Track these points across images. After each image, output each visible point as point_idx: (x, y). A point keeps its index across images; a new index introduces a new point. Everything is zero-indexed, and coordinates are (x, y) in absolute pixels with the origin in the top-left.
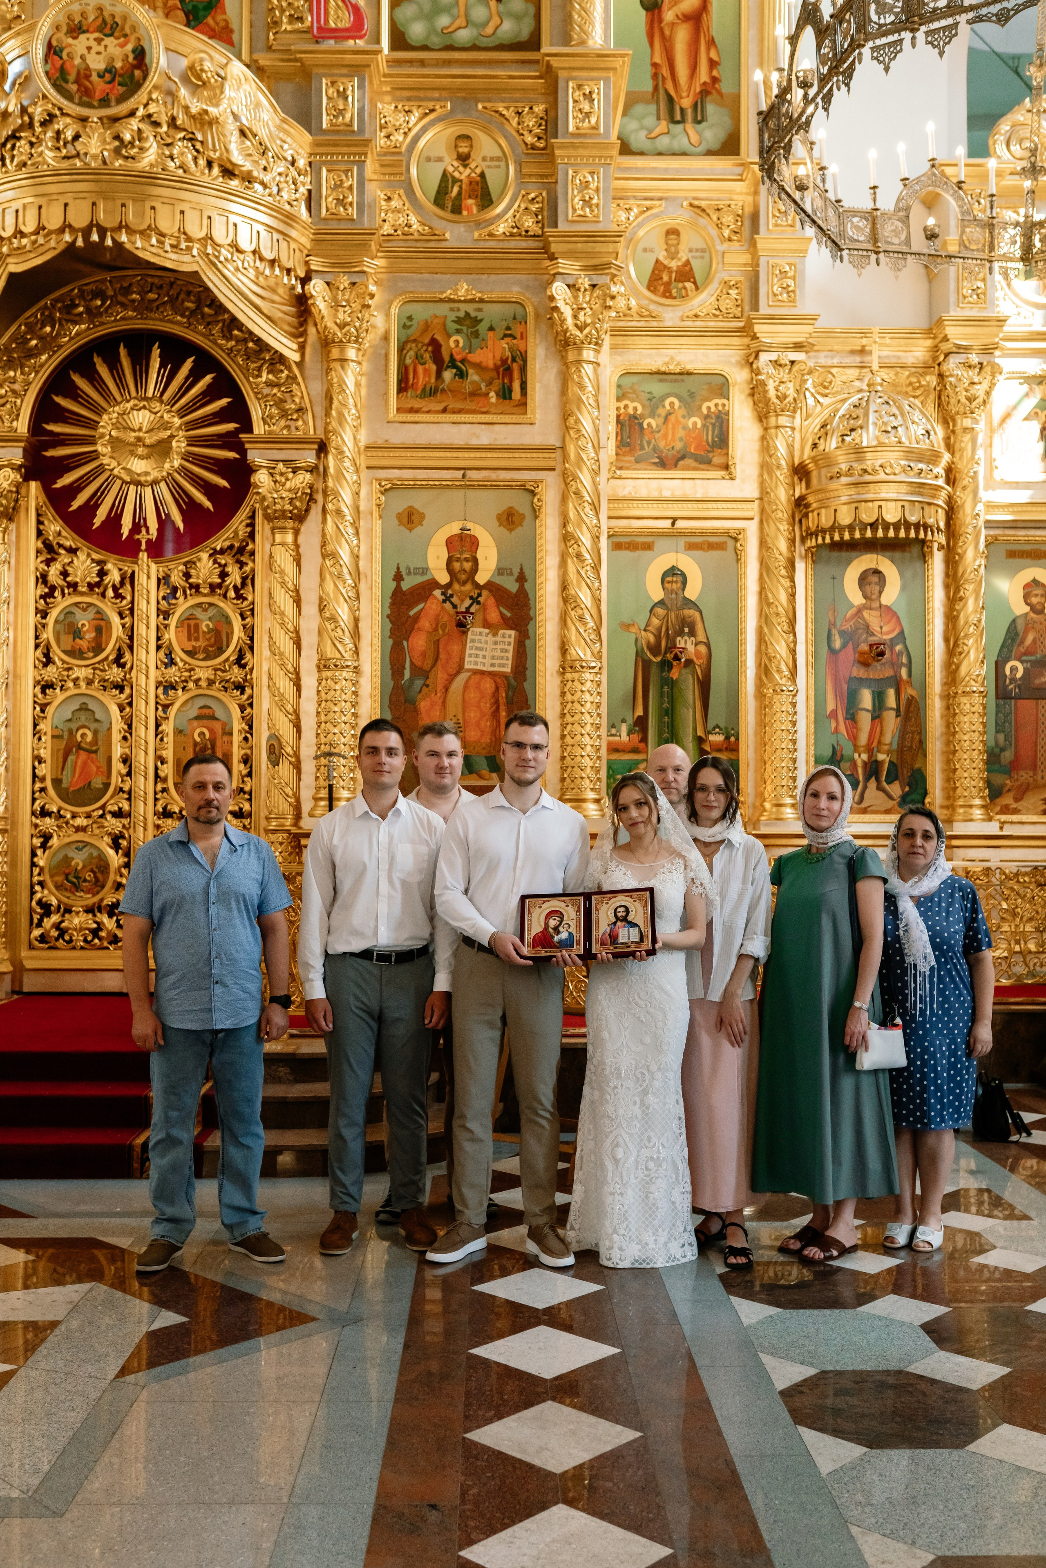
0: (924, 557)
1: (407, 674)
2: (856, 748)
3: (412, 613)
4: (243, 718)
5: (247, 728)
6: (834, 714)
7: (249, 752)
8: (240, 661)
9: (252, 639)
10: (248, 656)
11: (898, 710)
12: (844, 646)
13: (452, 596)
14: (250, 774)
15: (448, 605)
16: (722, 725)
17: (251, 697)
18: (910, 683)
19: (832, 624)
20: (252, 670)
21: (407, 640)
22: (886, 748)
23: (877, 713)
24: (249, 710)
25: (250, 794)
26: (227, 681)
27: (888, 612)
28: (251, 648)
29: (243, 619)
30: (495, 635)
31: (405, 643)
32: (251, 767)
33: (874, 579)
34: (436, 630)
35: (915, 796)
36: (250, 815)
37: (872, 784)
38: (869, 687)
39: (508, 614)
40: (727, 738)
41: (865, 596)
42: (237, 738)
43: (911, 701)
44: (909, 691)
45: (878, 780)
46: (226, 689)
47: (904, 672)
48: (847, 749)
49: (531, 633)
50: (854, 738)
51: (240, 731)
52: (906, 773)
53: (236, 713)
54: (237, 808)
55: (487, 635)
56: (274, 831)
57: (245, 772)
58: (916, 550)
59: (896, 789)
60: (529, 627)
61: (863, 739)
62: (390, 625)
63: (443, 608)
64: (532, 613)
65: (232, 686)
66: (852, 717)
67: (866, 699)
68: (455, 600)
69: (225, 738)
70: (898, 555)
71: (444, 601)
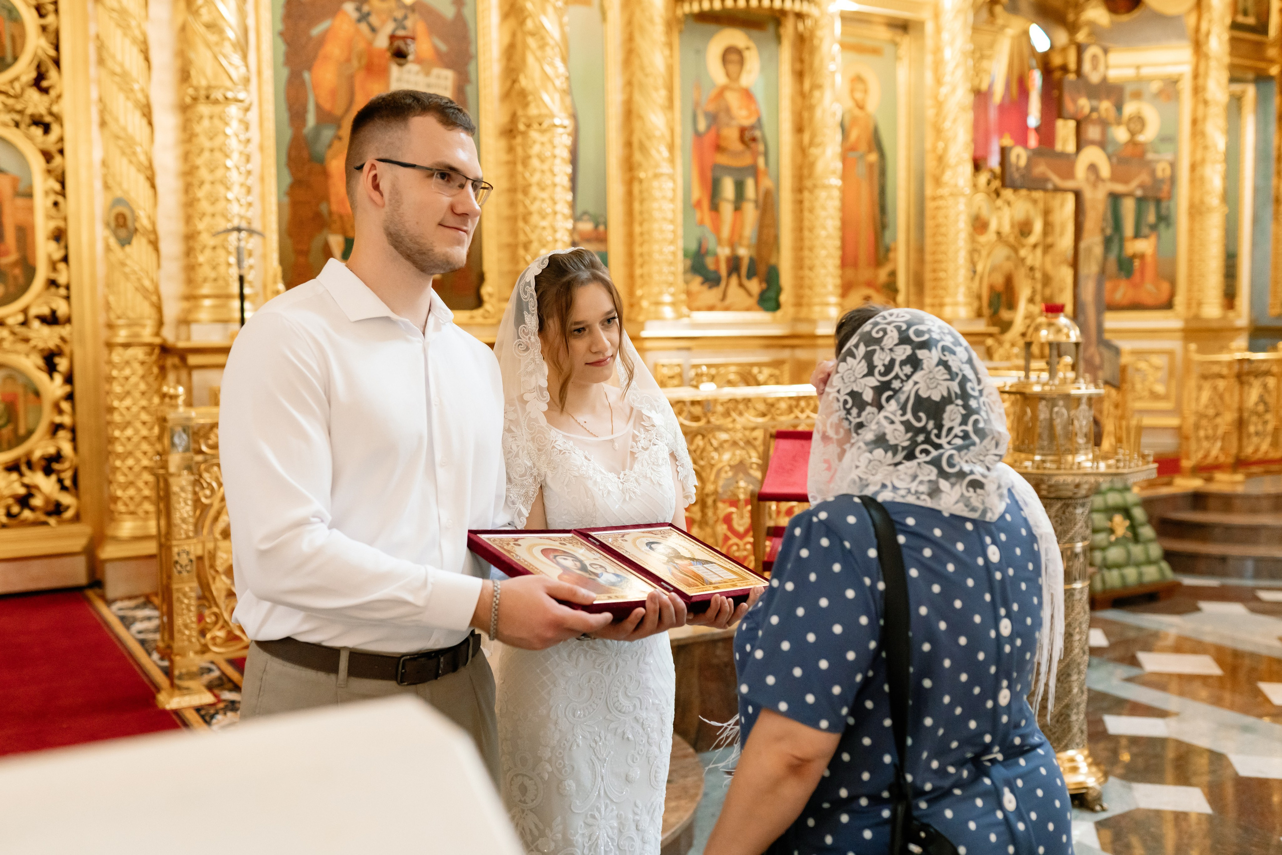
0: (778, 38)
1: (311, 120)
2: (719, 241)
3: (316, 31)
4: (49, 172)
5: (57, 187)
6: (698, 204)
7: (61, 224)
8: (39, 82)
9: (57, 48)
10: (53, 73)
11: (756, 202)
12: (709, 128)
13: (368, 14)
14: (65, 259)
15: (364, 27)
16: (591, 210)
17: (61, 139)
18: (766, 173)
19: (697, 105)
20: (59, 97)
21: (309, 68)
22: (745, 242)
23: (738, 204)
24: (58, 160)
25: (68, 287)
26: (21, 112)
27: (747, 95)
28: (57, 62)
29: (42, 15)
30: (427, 74)
31: (306, 75)
32: (66, 247)
33: (734, 57)
34: (348, 60)
35: (771, 294)
36: (68, 320)
37: (734, 280)
38: (730, 174)
39: (443, 47)
40: (596, 226)
41: (728, 74)
42: (41, 203)
43: (768, 193)
44: (767, 183)
45: (739, 276)
46: (17, 125)
47: (761, 161)
48: (711, 243)
49: (473, 77)
50: (717, 230)
51: (47, 193)
52: (762, 269)
53: (37, 163)
54: (45, 311)
55: (417, 73)
56: (126, 346)
57: (58, 255)
58: (771, 29)
59: (755, 286)
60: (471, 68)
61: (726, 232)
62: (282, 48)
63: (358, 31)
64: (472, 49)
65: (27, 120)
66: (715, 207)
67: (728, 188)
68: (373, 19)
69: (20, 202)
70: (755, 33)
71: (359, 20)
